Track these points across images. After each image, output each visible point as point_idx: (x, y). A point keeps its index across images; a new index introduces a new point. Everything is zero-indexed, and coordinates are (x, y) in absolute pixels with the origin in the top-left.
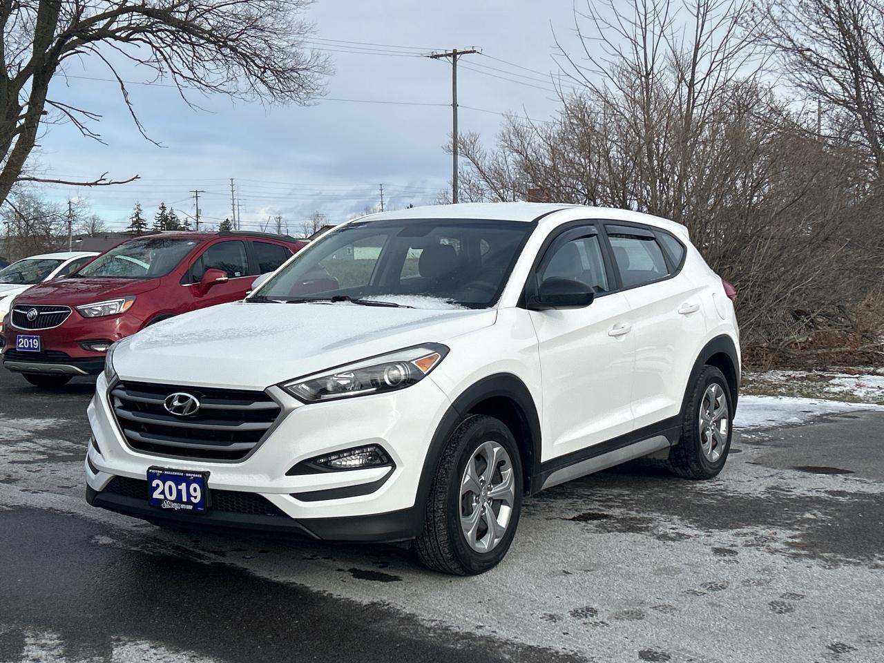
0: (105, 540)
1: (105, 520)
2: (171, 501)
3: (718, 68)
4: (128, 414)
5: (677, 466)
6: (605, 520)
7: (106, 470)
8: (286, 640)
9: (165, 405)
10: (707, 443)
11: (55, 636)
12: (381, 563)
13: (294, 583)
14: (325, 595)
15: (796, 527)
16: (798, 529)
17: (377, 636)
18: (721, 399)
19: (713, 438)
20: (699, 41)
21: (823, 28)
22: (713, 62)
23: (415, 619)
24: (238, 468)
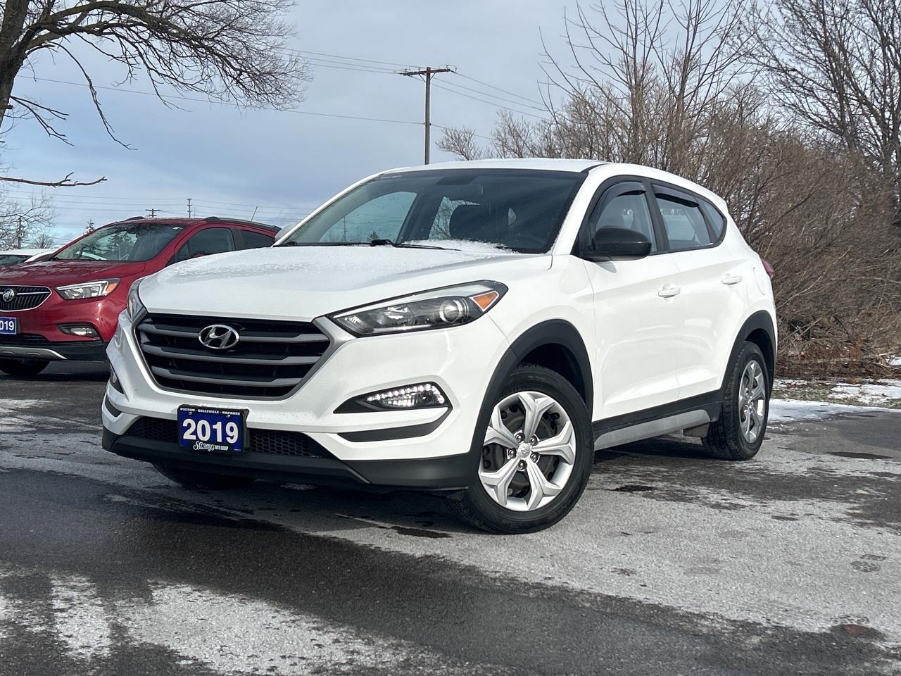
0: (118, 498)
1: (114, 481)
2: (204, 442)
3: (709, 81)
4: (157, 350)
5: (714, 444)
6: (650, 491)
7: (129, 411)
8: (341, 586)
9: (200, 337)
10: (745, 422)
11: (84, 579)
12: (425, 522)
13: (335, 538)
14: (373, 548)
15: (851, 500)
16: (855, 503)
17: (440, 585)
18: (760, 377)
19: (751, 419)
20: (690, 53)
21: (809, 49)
22: (704, 75)
23: (476, 570)
24: (281, 406)
